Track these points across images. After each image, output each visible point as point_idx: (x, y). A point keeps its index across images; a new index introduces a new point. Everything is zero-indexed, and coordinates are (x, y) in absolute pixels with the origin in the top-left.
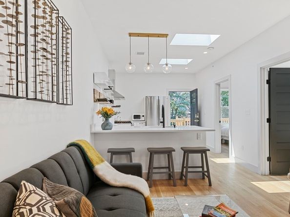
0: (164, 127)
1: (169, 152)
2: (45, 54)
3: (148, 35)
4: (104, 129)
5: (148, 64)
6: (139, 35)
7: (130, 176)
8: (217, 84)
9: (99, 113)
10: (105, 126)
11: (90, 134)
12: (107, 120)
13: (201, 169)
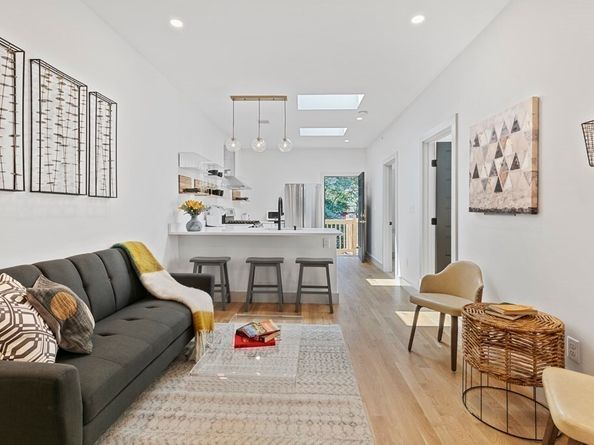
0: (279, 229)
1: (276, 263)
2: (60, 140)
3: (259, 98)
4: (189, 230)
5: (259, 139)
6: (245, 98)
7: (192, 289)
8: (386, 165)
9: (183, 207)
10: (191, 226)
11: (166, 235)
12: (193, 217)
13: (327, 290)
